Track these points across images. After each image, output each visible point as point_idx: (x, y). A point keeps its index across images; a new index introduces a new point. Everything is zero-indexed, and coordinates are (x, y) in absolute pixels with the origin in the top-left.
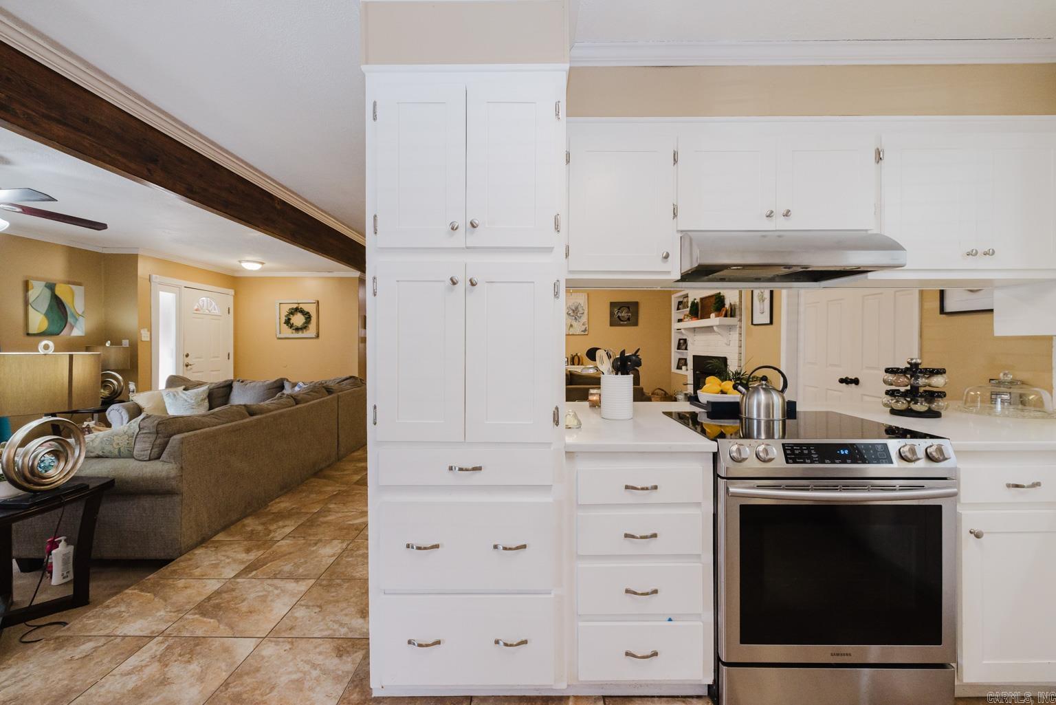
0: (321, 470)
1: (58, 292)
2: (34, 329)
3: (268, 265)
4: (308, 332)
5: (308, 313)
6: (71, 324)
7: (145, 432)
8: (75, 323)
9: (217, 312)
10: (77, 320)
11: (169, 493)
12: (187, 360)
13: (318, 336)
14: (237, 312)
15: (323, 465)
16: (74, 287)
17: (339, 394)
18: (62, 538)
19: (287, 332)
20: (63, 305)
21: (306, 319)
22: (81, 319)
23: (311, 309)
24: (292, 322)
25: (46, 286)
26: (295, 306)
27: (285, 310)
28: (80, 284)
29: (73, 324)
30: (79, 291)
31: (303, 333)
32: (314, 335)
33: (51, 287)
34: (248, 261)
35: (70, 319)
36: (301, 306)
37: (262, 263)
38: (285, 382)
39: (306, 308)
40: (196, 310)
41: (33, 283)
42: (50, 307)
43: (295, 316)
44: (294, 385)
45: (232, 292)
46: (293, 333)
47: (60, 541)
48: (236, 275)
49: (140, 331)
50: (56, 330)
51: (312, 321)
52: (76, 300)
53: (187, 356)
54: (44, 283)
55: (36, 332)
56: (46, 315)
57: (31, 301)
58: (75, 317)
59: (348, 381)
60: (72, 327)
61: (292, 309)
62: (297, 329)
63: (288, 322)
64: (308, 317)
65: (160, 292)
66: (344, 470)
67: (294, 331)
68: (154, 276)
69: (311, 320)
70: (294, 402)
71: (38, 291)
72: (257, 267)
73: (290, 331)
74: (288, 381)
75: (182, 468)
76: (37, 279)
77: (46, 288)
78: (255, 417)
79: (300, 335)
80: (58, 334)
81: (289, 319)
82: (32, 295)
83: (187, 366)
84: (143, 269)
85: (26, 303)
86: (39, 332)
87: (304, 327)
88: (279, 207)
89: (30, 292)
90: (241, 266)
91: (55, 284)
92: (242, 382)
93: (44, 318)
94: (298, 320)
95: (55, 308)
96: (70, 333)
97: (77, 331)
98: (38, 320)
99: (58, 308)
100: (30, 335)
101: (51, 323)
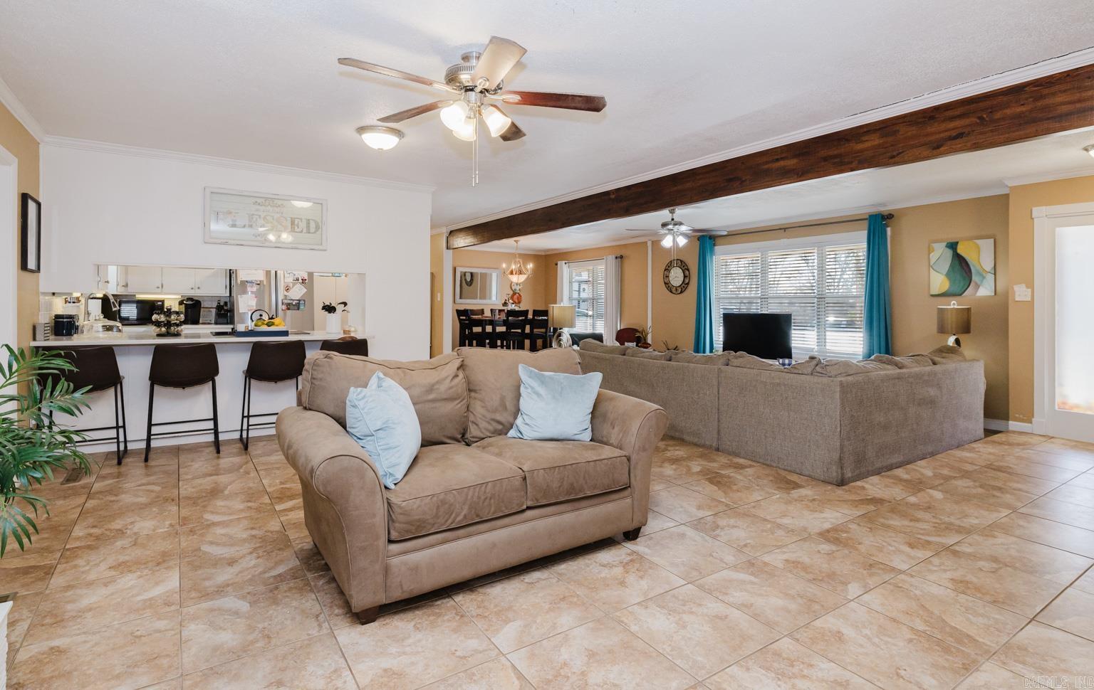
1: (960, 250)
2: (934, 291)
6: (976, 283)
8: (982, 281)
10: (984, 278)
16: (979, 241)
20: (967, 264)
22: (988, 275)
25: (946, 246)
28: (989, 237)
29: (979, 283)
30: (987, 245)
35: (974, 278)
41: (934, 245)
42: (952, 266)
49: (1013, 288)
50: (956, 289)
52: (981, 255)
54: (945, 244)
55: (937, 293)
56: (948, 275)
57: (933, 263)
58: (980, 274)
60: (978, 286)
68: (1037, 209)
71: (940, 254)
76: (939, 242)
77: (947, 249)
80: (961, 295)
82: (934, 257)
85: (929, 266)
86: (941, 292)
89: (931, 255)
91: (957, 243)
93: (946, 279)
95: (958, 267)
96: (976, 293)
97: (985, 291)
98: (939, 281)
99: (961, 267)
100: (932, 296)
101: (952, 282)
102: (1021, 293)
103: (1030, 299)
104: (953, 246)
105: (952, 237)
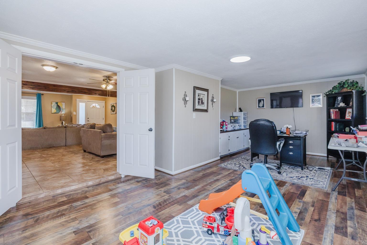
1: (58, 104)
2: (53, 112)
9: (99, 107)
12: (88, 120)
14: (106, 107)
16: (62, 103)
19: (112, 113)
22: (64, 110)
23: (115, 105)
28: (64, 102)
32: (115, 113)
42: (57, 107)
45: (104, 102)
51: (115, 109)
52: (63, 105)
53: (88, 118)
54: (55, 103)
56: (56, 109)
57: (52, 106)
58: (62, 109)
60: (62, 112)
61: (112, 105)
63: (112, 109)
65: (80, 103)
68: (77, 99)
71: (54, 104)
76: (53, 102)
77: (56, 104)
80: (58, 113)
82: (53, 105)
83: (88, 121)
85: (51, 107)
86: (54, 112)
87: (114, 111)
91: (58, 103)
95: (58, 107)
96: (61, 113)
97: (63, 112)
98: (54, 110)
99: (59, 107)
100: (52, 113)
101: (57, 110)
102: (74, 113)
103: (76, 114)
104: (57, 103)
105: (57, 101)
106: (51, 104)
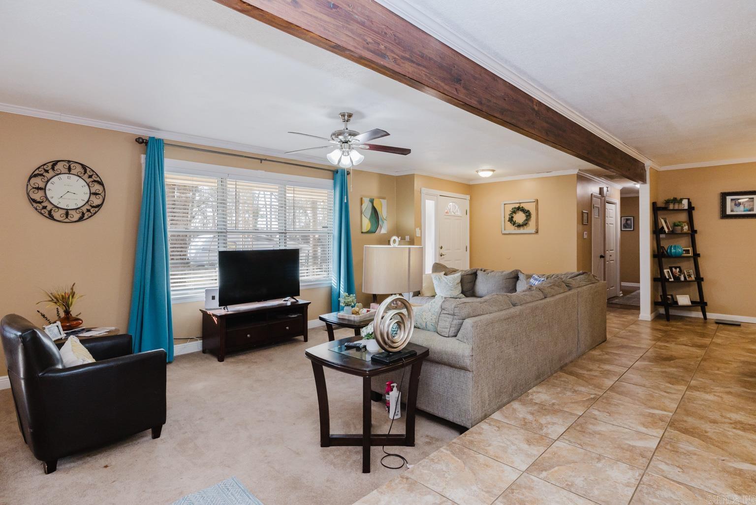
0: (566, 365)
1: (375, 204)
2: (363, 229)
3: (498, 171)
4: (528, 228)
5: (528, 211)
6: (381, 225)
7: (445, 312)
8: (383, 225)
9: (459, 214)
10: (383, 223)
11: (464, 369)
12: (442, 251)
13: (537, 232)
14: (472, 213)
15: (567, 361)
16: (382, 200)
17: (579, 289)
18: (395, 385)
19: (511, 228)
20: (378, 214)
21: (527, 216)
22: (385, 221)
23: (531, 207)
24: (514, 219)
25: (370, 201)
26: (517, 206)
27: (509, 209)
28: (384, 198)
30: (384, 202)
31: (524, 229)
32: (533, 231)
33: (372, 201)
34: (483, 170)
35: (380, 223)
36: (522, 205)
37: (493, 171)
38: (519, 273)
39: (527, 207)
40: (447, 213)
41: (364, 199)
42: (371, 214)
43: (517, 215)
44: (529, 277)
45: (468, 197)
46: (515, 229)
47: (393, 386)
48: (471, 183)
49: (415, 230)
50: (374, 229)
51: (532, 218)
52: (382, 209)
53: (441, 248)
54: (368, 199)
55: (365, 231)
56: (370, 219)
57: (363, 211)
58: (382, 221)
59: (582, 276)
60: (381, 227)
61: (515, 208)
62: (519, 226)
63: (511, 220)
64: (528, 214)
65: (427, 201)
66: (591, 370)
67: (516, 228)
68: (423, 189)
69: (530, 217)
70: (542, 296)
71: (367, 205)
72: (489, 174)
73: (513, 227)
74: (521, 272)
75: (472, 348)
76: (366, 197)
77: (370, 203)
78: (518, 308)
79: (521, 230)
80: (375, 232)
81: (512, 217)
82: (364, 206)
83: (441, 256)
84: (417, 184)
85: (361, 212)
86: (367, 231)
87: (525, 224)
88: (536, 108)
90: (479, 175)
91: (374, 199)
92: (484, 271)
93: (369, 221)
94: (520, 217)
96: (380, 231)
97: (383, 230)
98: (367, 224)
99: (375, 215)
100: (362, 232)
101: (372, 225)
102: (418, 233)
103: (420, 236)
105: (372, 195)
106: (362, 204)
